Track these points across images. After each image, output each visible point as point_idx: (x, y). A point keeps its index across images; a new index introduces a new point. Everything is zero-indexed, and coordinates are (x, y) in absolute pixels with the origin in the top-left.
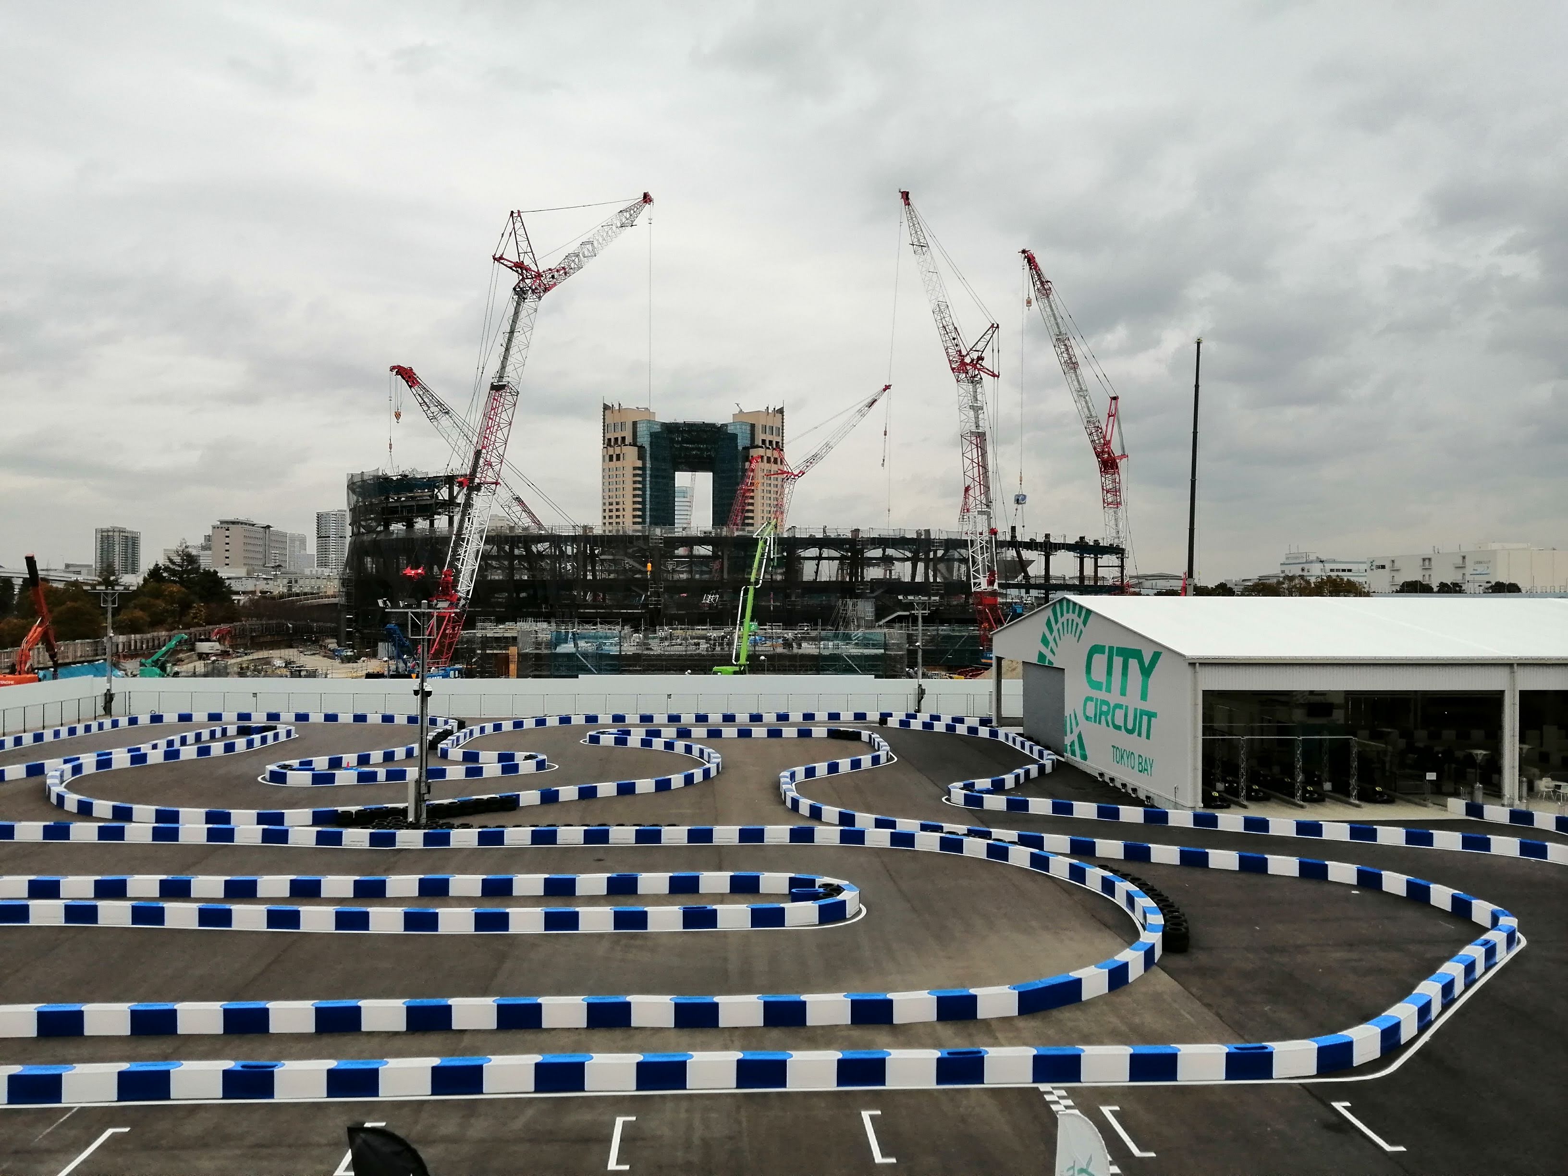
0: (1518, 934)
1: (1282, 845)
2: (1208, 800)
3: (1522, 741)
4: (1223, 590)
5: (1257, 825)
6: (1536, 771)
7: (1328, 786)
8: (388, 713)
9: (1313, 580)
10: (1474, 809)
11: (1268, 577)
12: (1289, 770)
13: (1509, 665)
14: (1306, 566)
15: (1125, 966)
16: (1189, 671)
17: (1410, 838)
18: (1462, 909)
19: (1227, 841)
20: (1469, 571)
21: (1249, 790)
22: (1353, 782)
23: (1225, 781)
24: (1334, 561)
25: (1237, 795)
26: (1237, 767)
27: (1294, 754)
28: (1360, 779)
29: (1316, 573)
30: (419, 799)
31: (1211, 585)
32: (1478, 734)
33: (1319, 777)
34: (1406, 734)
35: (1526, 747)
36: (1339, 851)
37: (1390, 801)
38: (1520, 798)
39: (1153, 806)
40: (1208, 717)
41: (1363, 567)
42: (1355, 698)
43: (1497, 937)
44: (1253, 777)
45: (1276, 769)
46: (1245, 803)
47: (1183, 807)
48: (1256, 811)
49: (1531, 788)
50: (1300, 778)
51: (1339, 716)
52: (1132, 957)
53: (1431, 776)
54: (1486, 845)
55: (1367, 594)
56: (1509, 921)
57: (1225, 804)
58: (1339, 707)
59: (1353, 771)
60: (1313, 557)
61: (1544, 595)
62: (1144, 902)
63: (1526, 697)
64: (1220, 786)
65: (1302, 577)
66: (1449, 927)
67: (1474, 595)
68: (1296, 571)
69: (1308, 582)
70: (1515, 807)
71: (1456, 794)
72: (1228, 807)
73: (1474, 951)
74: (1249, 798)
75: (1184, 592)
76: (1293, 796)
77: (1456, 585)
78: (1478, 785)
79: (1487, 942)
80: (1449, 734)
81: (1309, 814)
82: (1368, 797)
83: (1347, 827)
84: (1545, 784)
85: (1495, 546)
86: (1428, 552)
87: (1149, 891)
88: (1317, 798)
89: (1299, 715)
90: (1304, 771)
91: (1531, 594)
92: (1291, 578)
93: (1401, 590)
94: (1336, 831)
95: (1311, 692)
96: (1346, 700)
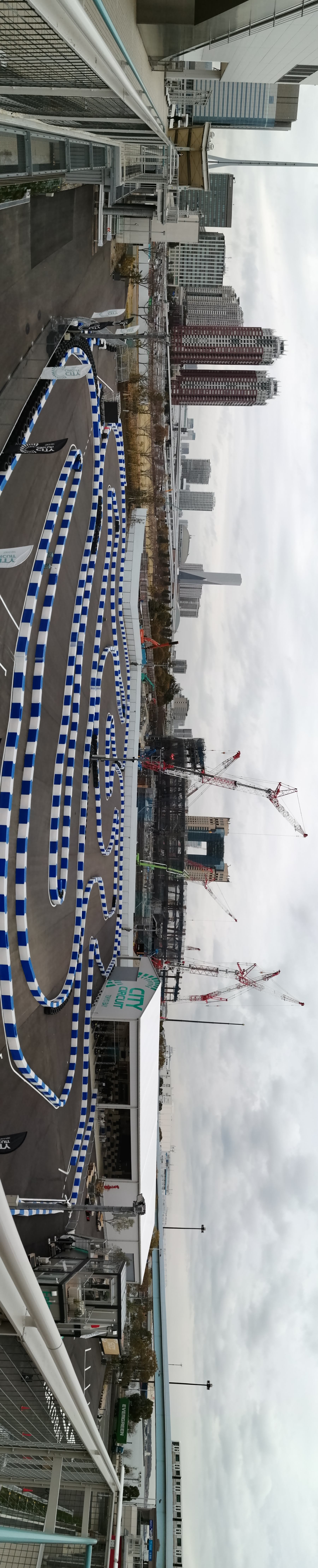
0: (58, 1107)
1: (80, 1043)
2: (94, 1022)
3: (115, 1109)
4: (162, 1029)
5: (87, 1036)
6: (107, 1113)
7: (100, 1056)
9: (164, 1054)
10: (95, 1096)
11: (165, 1042)
12: (104, 1045)
13: (138, 1107)
14: (168, 1053)
15: (39, 995)
16: (136, 1018)
17: (85, 1078)
18: (65, 1092)
19: (81, 1027)
20: (166, 1097)
21: (98, 1034)
22: (101, 1063)
23: (100, 1027)
24: (170, 1060)
25: (96, 1031)
26: (105, 1031)
27: (110, 1047)
28: (102, 1065)
29: (167, 1055)
30: (99, 758)
31: (163, 1026)
32: (117, 1097)
33: (103, 1054)
34: (116, 1078)
35: (114, 1110)
36: (80, 1058)
37: (96, 1073)
38: (99, 1108)
39: (92, 1006)
40: (120, 1023)
41: (168, 1068)
42: (127, 1065)
43: (57, 1101)
44: (102, 1035)
45: (104, 1042)
46: (93, 1033)
47: (91, 1015)
48: (91, 1035)
49: (102, 1111)
50: (102, 1048)
51: (122, 1060)
52: (42, 997)
53: (104, 1084)
54: (85, 1099)
55: (159, 1069)
56: (62, 1104)
57: (93, 1027)
58: (125, 1060)
59: (105, 1063)
60: (171, 1054)
61: (158, 1117)
62: (60, 1002)
63: (129, 1111)
64: (99, 1026)
65: (165, 1051)
66: (59, 1088)
67: (159, 1098)
68: (167, 1049)
69: (163, 1053)
70: (96, 1107)
71: (99, 1091)
72: (92, 1028)
73: (52, 1095)
74: (95, 1034)
75: (161, 1018)
76: (96, 1046)
77: (162, 1093)
78: (102, 1097)
79: (56, 1098)
80: (117, 1090)
81: (90, 1050)
82: (97, 1067)
83: (88, 1061)
84: (103, 1115)
85: (173, 1104)
86: (172, 1086)
87: (64, 1003)
88: (96, 1052)
89: (122, 1049)
90: (104, 1049)
91: (158, 1113)
92: (165, 1048)
93: (160, 1078)
94: (86, 1058)
95: (129, 1052)
96: (127, 1062)
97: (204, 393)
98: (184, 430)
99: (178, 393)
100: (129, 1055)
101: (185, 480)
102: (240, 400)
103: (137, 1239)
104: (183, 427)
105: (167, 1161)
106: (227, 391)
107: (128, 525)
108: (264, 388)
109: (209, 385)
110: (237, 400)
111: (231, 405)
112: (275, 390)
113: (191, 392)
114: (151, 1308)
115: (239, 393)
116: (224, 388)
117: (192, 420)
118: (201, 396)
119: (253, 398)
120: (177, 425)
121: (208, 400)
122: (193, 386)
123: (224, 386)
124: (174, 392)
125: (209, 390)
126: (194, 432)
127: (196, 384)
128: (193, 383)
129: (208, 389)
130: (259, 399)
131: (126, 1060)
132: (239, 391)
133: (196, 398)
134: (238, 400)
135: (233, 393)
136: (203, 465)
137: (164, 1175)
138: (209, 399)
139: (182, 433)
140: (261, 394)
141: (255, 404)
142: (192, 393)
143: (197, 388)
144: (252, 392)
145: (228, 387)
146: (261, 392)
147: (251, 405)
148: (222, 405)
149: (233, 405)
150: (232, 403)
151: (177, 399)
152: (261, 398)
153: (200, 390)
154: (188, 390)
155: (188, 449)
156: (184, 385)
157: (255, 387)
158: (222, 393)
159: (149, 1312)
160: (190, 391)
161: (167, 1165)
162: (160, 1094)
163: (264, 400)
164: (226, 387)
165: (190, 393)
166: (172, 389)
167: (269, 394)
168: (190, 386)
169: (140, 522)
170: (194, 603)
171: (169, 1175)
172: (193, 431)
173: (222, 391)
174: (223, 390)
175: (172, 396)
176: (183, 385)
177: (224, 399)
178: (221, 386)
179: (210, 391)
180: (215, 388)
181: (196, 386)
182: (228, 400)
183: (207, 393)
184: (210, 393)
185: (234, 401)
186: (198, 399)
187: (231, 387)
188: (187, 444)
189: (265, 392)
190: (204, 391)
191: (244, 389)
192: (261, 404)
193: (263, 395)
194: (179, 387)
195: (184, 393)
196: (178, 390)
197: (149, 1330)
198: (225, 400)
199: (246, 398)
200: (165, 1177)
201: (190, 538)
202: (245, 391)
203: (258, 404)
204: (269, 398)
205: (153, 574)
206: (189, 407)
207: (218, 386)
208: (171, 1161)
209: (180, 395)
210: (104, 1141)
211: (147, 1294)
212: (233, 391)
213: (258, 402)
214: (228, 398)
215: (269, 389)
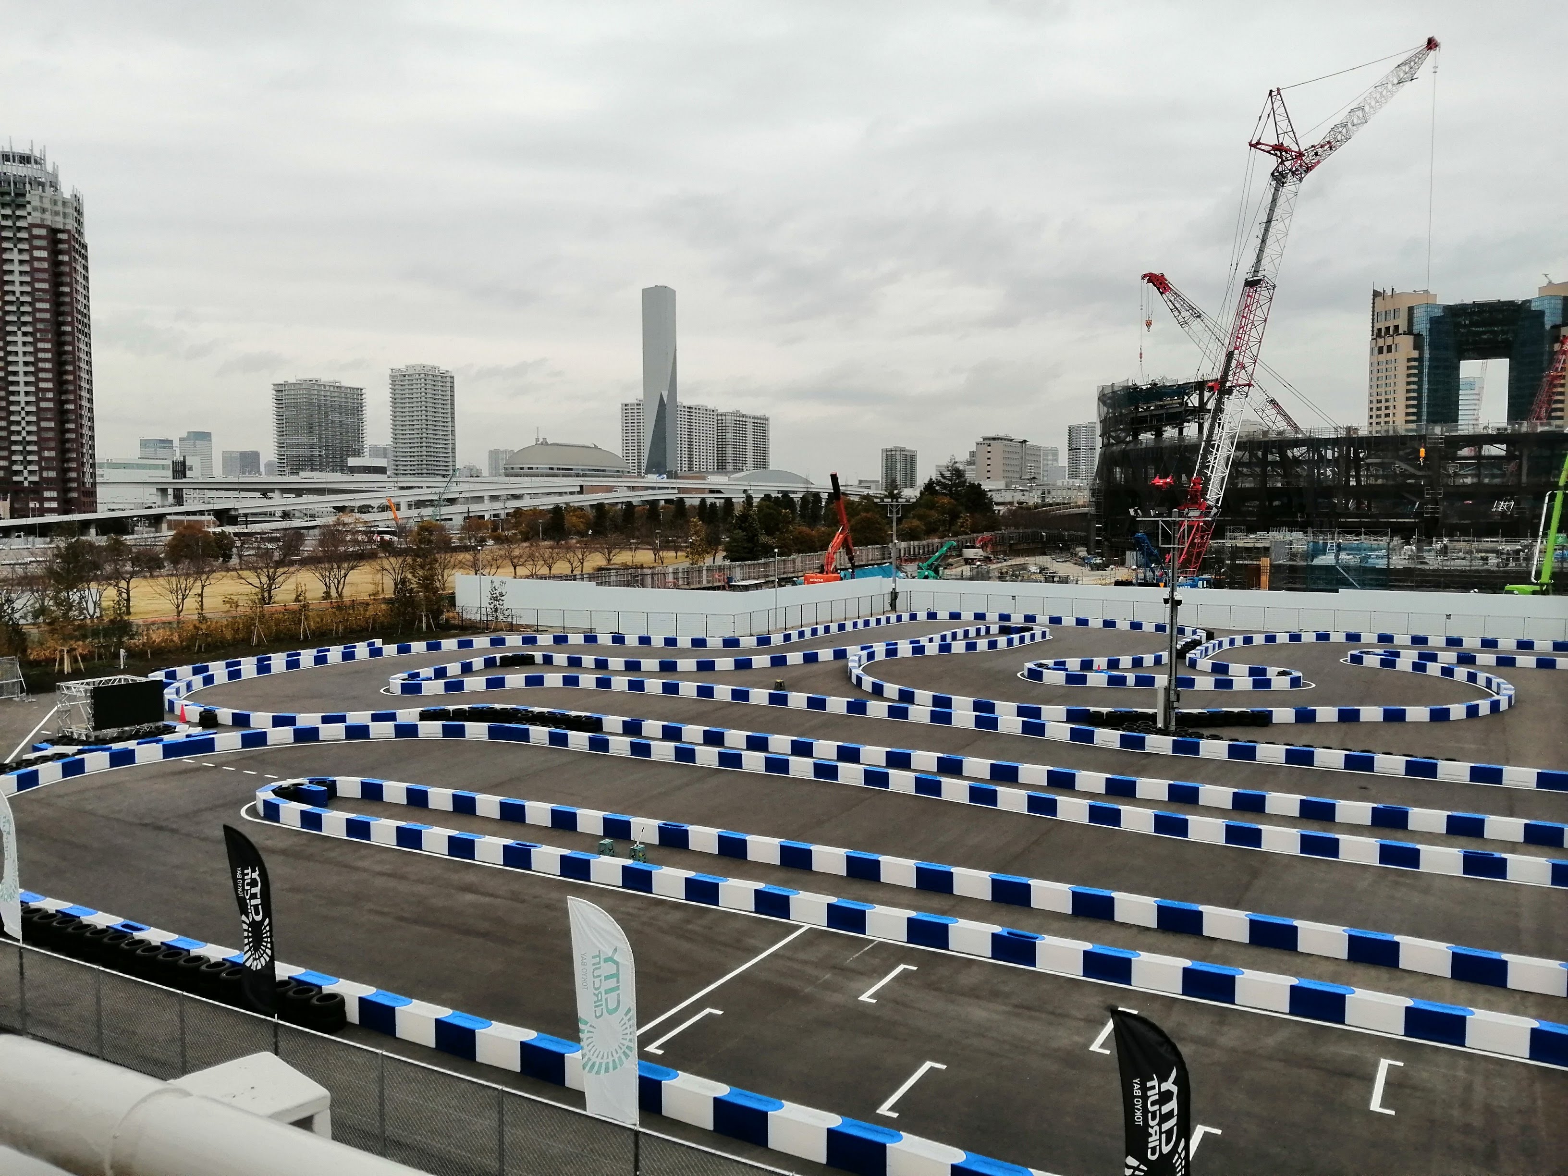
8: (1137, 620)
30: (1170, 707)
97: (51, 405)
98: (180, 470)
99: (54, 494)
101: (352, 462)
102: (70, 285)
104: (170, 473)
106: (40, 326)
107: (512, 628)
108: (20, 200)
109: (22, 388)
110: (70, 294)
111: (87, 316)
112: (25, 159)
113: (49, 449)
115: (45, 286)
116: (30, 339)
117: (144, 443)
118: (61, 415)
119: (61, 241)
120: (164, 491)
121: (74, 392)
122: (29, 443)
123: (20, 338)
124: (54, 505)
125: (39, 389)
126: (185, 435)
127: (19, 433)
128: (16, 443)
129: (35, 394)
130: (60, 219)
132: (38, 285)
133: (69, 431)
134: (67, 289)
135: (46, 306)
136: (296, 406)
138: (71, 388)
139: (188, 473)
140: (44, 211)
141: (80, 233)
142: (52, 444)
143: (33, 428)
144: (37, 243)
145: (25, 324)
146: (35, 209)
147: (85, 247)
148: (88, 345)
149: (87, 307)
150: (79, 312)
151: (75, 495)
152: (57, 213)
153: (40, 420)
154: (42, 458)
155: (244, 455)
156: (26, 473)
157: (20, 229)
158: (48, 346)
160: (46, 454)
163: (64, 203)
164: (24, 329)
165: (53, 454)
166: (42, 512)
167: (42, 184)
168: (30, 453)
169: (502, 595)
170: (730, 430)
172: (181, 440)
173: (40, 345)
174: (37, 340)
175: (66, 512)
176: (27, 478)
177: (68, 338)
178: (20, 349)
179: (42, 385)
180: (32, 369)
181: (29, 433)
182: (71, 324)
183: (50, 395)
184: (50, 385)
185: (71, 304)
186: (72, 426)
187: (23, 313)
188: (224, 459)
189: (33, 196)
190: (43, 405)
191: (26, 268)
192: (79, 211)
193: (47, 205)
194: (36, 490)
195: (52, 474)
196: (47, 494)
198: (72, 333)
199: (62, 263)
201: (545, 443)
202: (36, 264)
203: (79, 222)
204: (54, 185)
205: (656, 550)
206: (101, 455)
207: (21, 359)
209: (62, 484)
212: (39, 305)
213: (71, 225)
214: (64, 323)
215: (20, 181)
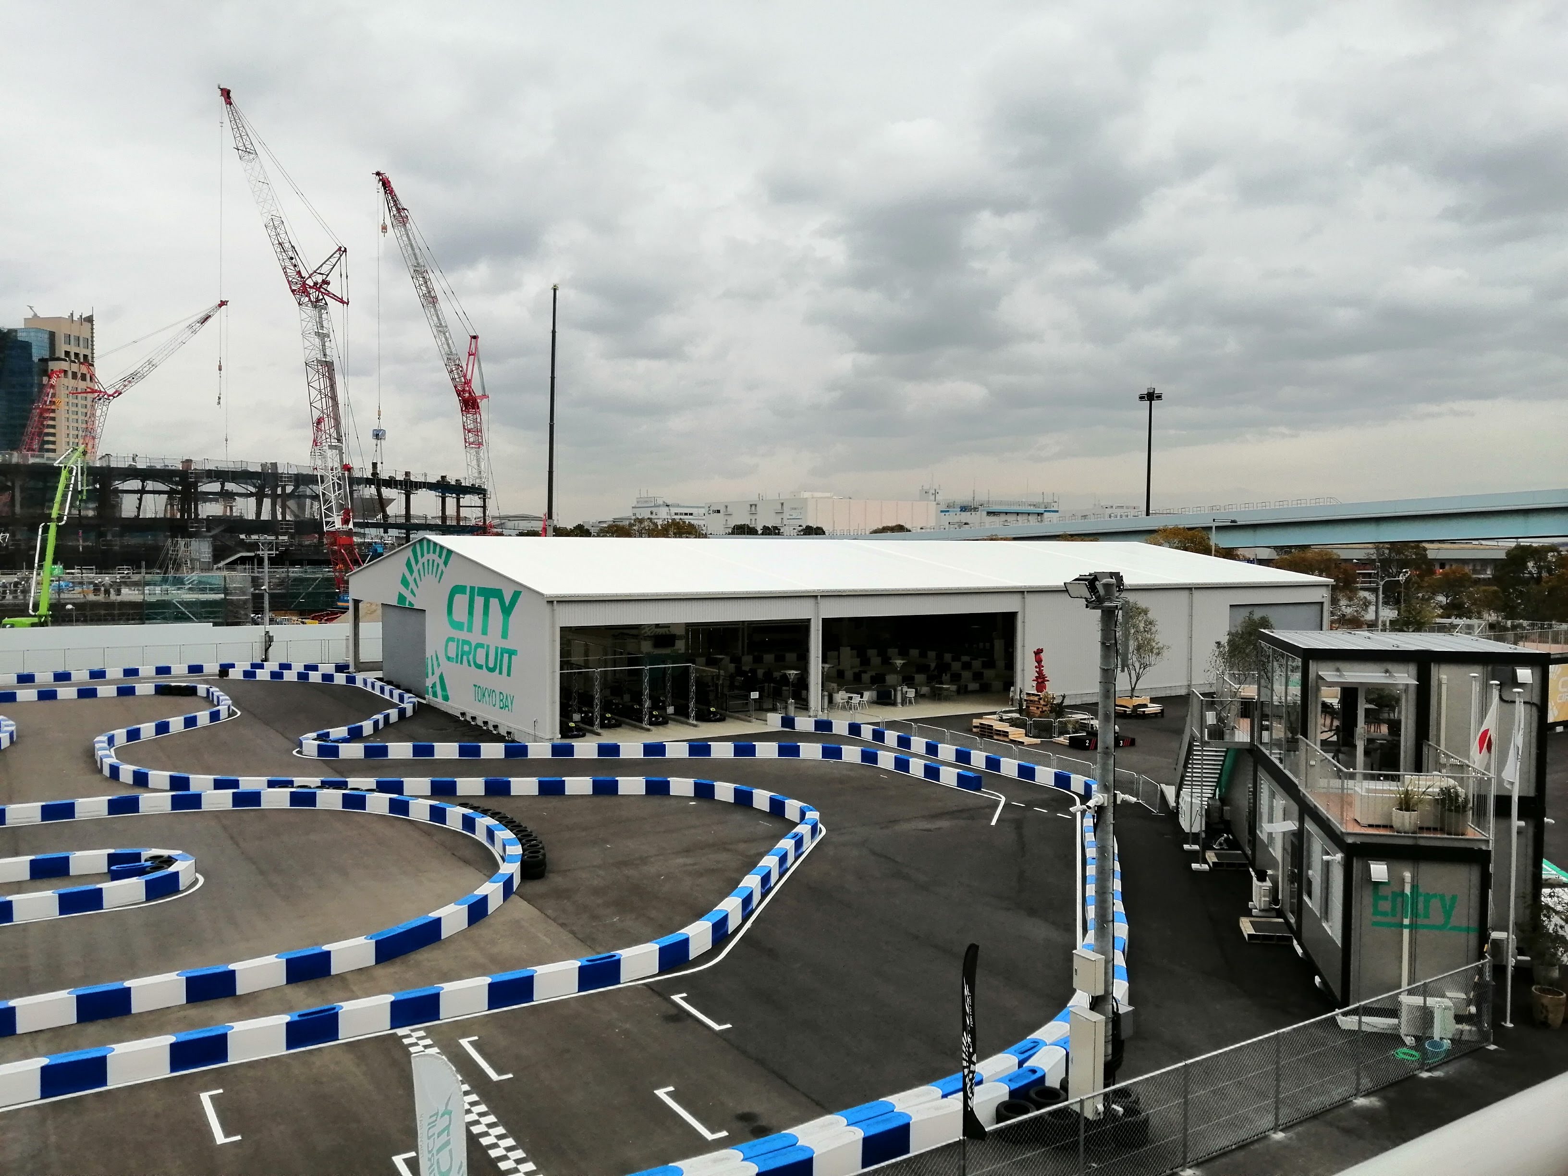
0: (820, 825)
1: (631, 767)
2: (565, 732)
3: (824, 661)
4: (581, 531)
5: (609, 750)
6: (835, 685)
7: (671, 710)
9: (660, 522)
10: (788, 722)
11: (622, 519)
12: (637, 697)
13: (814, 597)
14: (654, 510)
15: (484, 900)
16: (548, 608)
17: (738, 751)
18: (777, 807)
19: (582, 767)
20: (786, 516)
21: (603, 718)
22: (692, 705)
23: (581, 712)
24: (678, 506)
25: (592, 725)
26: (592, 698)
27: (642, 682)
28: (697, 702)
29: (663, 516)
31: (570, 526)
32: (791, 657)
33: (663, 702)
34: (736, 660)
35: (827, 666)
36: (680, 768)
37: (722, 719)
38: (823, 709)
39: (513, 741)
40: (565, 653)
41: (702, 511)
42: (694, 629)
43: (803, 829)
44: (606, 706)
45: (627, 697)
46: (599, 731)
47: (542, 740)
48: (608, 737)
49: (831, 701)
50: (647, 704)
51: (680, 645)
52: (491, 889)
53: (755, 695)
54: (795, 751)
55: (705, 536)
56: (813, 815)
57: (580, 733)
58: (680, 638)
59: (692, 694)
60: (660, 502)
61: (842, 537)
62: (504, 834)
63: (828, 624)
64: (577, 717)
65: (650, 519)
66: (766, 825)
67: (790, 537)
68: (644, 514)
69: (656, 525)
70: (819, 718)
71: (774, 710)
72: (584, 736)
73: (787, 844)
74: (603, 726)
75: (544, 533)
76: (641, 721)
77: (776, 528)
78: (791, 701)
79: (796, 835)
80: (769, 658)
81: (655, 736)
82: (704, 717)
83: (686, 745)
84: (841, 697)
85: (806, 495)
86: (754, 499)
87: (508, 823)
88: (661, 721)
89: (647, 647)
90: (651, 697)
91: (833, 537)
92: (641, 521)
93: (733, 533)
94: (677, 750)
95: (657, 626)
96: (687, 631)
100: (667, 626)
103: (1186, 593)
105: (964, 509)
114: (1417, 547)
131: (682, 632)
137: (1003, 518)
159: (1431, 555)
161: (975, 509)
162: (779, 534)
171: (1001, 503)
197: (1502, 555)
200: (1006, 513)
208: (964, 497)
210: (911, 693)
211: (1364, 563)
